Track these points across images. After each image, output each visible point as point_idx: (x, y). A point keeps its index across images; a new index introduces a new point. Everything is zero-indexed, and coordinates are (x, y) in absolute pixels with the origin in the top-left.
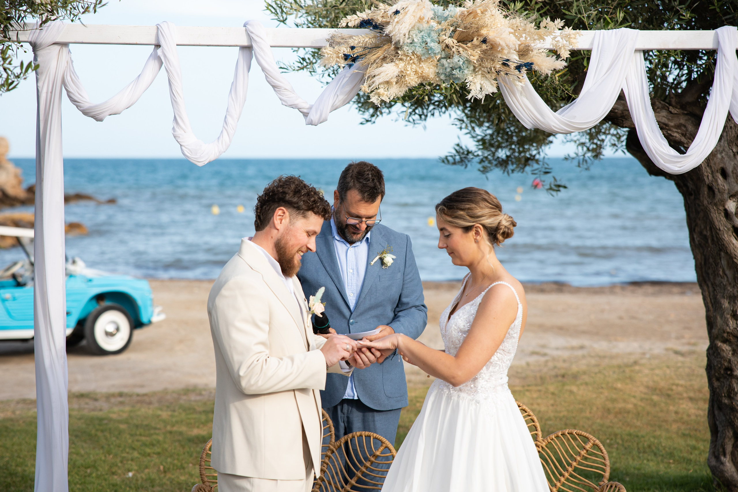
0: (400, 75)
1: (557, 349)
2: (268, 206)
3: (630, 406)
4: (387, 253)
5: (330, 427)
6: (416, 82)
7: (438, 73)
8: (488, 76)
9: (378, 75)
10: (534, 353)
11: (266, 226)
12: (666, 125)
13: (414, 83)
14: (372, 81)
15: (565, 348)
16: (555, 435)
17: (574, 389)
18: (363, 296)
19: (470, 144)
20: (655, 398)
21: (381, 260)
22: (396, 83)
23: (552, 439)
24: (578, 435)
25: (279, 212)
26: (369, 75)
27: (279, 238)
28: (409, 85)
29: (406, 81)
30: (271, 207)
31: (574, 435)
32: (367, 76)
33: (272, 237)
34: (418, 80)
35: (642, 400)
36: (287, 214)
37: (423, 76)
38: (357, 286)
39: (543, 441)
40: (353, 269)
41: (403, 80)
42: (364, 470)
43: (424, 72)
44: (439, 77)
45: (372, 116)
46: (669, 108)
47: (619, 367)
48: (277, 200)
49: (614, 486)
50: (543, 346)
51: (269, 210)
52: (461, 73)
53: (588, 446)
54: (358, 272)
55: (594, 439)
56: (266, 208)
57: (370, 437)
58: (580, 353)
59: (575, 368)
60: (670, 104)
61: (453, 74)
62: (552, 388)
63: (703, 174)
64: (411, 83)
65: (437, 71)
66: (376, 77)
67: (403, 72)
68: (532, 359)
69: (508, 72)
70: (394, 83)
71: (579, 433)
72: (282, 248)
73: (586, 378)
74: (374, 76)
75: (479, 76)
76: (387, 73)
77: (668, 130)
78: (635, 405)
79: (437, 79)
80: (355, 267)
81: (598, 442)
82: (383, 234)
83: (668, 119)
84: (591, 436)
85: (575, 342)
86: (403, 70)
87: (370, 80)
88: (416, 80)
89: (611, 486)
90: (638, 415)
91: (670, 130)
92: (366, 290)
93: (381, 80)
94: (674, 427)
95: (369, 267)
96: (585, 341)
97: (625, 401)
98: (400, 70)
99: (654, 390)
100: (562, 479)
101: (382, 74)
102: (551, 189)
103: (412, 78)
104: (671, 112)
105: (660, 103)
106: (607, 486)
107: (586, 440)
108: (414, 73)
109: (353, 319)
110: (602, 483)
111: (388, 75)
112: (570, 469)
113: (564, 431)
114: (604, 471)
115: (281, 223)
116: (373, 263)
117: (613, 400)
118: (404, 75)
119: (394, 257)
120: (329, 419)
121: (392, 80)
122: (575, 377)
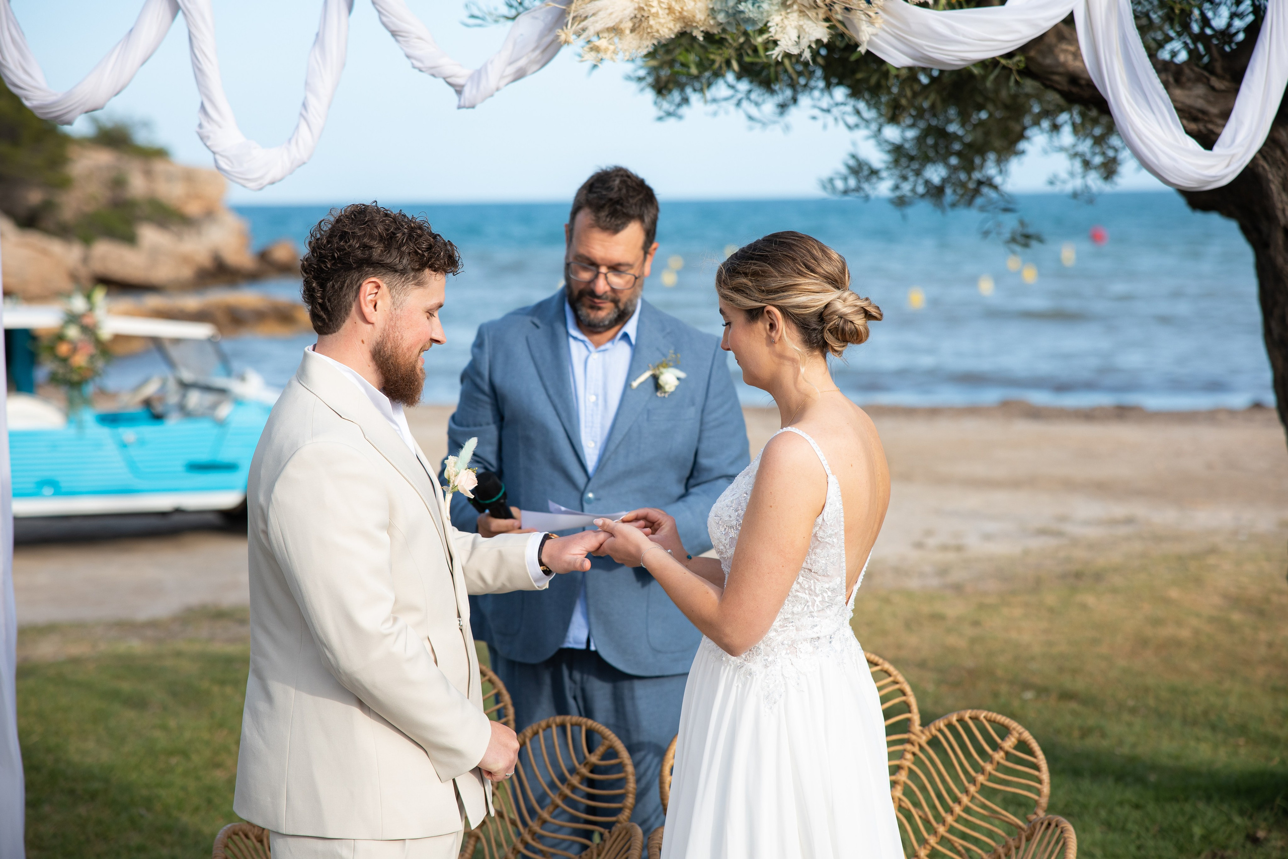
0: (639, 16)
1: (1087, 523)
2: (337, 282)
3: (1185, 633)
4: (666, 365)
5: (505, 707)
6: (670, 29)
7: (713, 9)
8: (812, 14)
9: (594, 15)
10: (1043, 532)
11: (344, 322)
12: (1204, 112)
13: (666, 30)
14: (581, 26)
15: (1100, 522)
16: (946, 722)
17: (1090, 600)
18: (612, 447)
19: (877, 157)
20: (1236, 617)
21: (655, 378)
22: (633, 30)
23: (940, 730)
24: (989, 721)
25: (367, 288)
26: (575, 14)
27: (379, 339)
28: (656, 35)
29: (651, 27)
30: (344, 282)
31: (981, 722)
32: (572, 15)
33: (363, 342)
34: (675, 25)
35: (1212, 620)
36: (384, 287)
37: (684, 18)
38: (602, 427)
39: (922, 732)
40: (597, 396)
41: (645, 24)
42: (568, 792)
43: (685, 8)
44: (714, 18)
45: (679, 105)
46: (1208, 80)
47: (1180, 558)
48: (354, 266)
49: (1053, 825)
50: (1063, 519)
51: (341, 288)
52: (754, 9)
53: (1009, 744)
54: (605, 400)
55: (1020, 728)
56: (333, 286)
57: (580, 725)
58: (1123, 531)
59: (1101, 561)
60: (1213, 72)
61: (742, 12)
62: (1051, 599)
63: (1273, 207)
64: (661, 32)
65: (711, 6)
66: (591, 20)
67: (643, 9)
68: (1036, 544)
69: (848, 6)
70: (628, 32)
71: (991, 717)
72: (387, 360)
73: (1117, 580)
74: (586, 18)
75: (795, 15)
76: (609, 11)
77: (1206, 122)
78: (1197, 632)
79: (712, 22)
80: (600, 392)
81: (1027, 735)
82: (668, 330)
83: (1209, 102)
84: (1013, 724)
85: (1119, 510)
86: (642, 5)
87: (579, 24)
88: (671, 25)
89: (1049, 824)
90: (1198, 650)
91: (1211, 122)
92: (618, 437)
93: (599, 26)
94: (1261, 673)
95: (629, 392)
96: (1139, 509)
97: (1179, 623)
98: (636, 6)
99: (1236, 601)
100: (957, 809)
101: (601, 14)
102: (1013, 240)
103: (662, 21)
104: (1213, 88)
105: (1192, 70)
106: (1042, 824)
107: (1004, 732)
108: (667, 11)
109: (591, 491)
110: (1033, 817)
111: (613, 16)
112: (972, 789)
113: (962, 713)
114: (1039, 792)
115: (376, 311)
116: (635, 384)
117: (1157, 622)
118: (646, 14)
119: (682, 375)
120: (504, 692)
121: (622, 26)
122: (1098, 576)
